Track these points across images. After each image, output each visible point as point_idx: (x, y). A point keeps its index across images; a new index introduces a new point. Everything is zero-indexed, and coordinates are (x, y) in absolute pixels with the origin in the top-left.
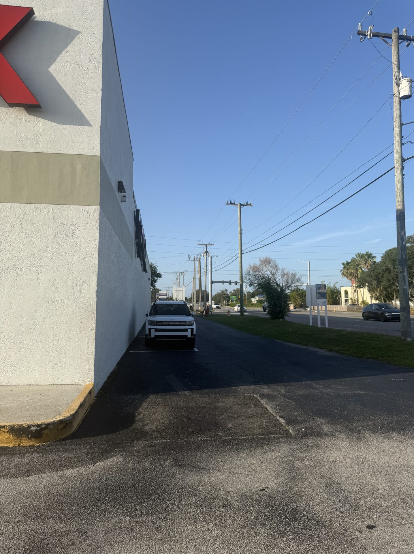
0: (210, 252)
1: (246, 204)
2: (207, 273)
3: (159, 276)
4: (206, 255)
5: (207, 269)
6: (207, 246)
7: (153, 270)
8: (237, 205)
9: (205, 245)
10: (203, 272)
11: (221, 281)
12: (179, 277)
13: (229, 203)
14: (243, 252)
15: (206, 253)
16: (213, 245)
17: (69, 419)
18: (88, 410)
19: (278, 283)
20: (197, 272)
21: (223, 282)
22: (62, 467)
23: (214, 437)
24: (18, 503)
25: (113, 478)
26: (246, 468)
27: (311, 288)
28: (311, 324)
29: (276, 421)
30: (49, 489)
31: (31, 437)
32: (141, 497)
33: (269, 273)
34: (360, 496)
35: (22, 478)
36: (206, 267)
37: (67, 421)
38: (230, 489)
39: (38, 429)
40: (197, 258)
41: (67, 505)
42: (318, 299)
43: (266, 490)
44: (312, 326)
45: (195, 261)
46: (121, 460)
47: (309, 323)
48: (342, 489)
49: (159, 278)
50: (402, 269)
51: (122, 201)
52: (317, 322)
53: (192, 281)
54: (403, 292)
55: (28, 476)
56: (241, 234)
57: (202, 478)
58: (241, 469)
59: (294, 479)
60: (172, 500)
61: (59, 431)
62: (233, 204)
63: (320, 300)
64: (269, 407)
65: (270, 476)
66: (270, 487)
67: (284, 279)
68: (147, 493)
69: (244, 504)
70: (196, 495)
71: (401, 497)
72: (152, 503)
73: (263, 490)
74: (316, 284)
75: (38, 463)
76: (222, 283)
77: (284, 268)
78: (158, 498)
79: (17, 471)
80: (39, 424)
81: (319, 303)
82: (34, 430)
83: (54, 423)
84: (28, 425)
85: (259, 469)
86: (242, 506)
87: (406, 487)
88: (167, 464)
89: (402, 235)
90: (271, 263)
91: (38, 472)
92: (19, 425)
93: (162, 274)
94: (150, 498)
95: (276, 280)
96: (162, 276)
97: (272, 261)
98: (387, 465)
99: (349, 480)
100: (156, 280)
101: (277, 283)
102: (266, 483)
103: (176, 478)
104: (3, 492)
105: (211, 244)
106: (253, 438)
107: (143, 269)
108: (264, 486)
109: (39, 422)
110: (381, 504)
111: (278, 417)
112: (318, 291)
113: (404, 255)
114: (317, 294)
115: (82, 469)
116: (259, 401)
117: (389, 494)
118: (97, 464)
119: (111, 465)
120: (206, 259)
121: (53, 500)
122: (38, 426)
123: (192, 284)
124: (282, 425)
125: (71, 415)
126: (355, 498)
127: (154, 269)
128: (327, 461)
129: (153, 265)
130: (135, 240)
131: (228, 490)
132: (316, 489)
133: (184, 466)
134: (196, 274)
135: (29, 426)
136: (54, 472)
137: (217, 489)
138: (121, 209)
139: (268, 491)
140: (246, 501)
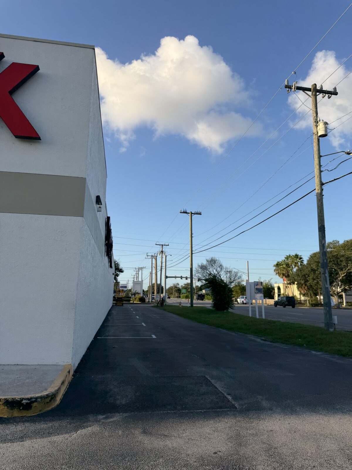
0: (166, 252)
1: (196, 213)
2: (162, 269)
3: (121, 271)
4: (162, 254)
5: (162, 266)
6: (163, 246)
7: (116, 266)
8: (189, 213)
9: (161, 246)
10: (159, 268)
11: (174, 276)
12: (138, 272)
13: (182, 211)
14: (193, 252)
15: (162, 252)
16: (168, 245)
17: (53, 394)
18: (67, 387)
19: (223, 279)
20: (153, 268)
21: (176, 277)
22: (50, 434)
23: (174, 411)
24: (17, 463)
25: (93, 443)
26: (201, 435)
27: (250, 285)
28: (250, 315)
29: (224, 397)
30: (41, 452)
31: (23, 409)
32: (117, 459)
33: (214, 270)
34: (293, 458)
35: (18, 443)
36: (162, 264)
37: (52, 395)
38: (189, 452)
39: (29, 402)
40: (154, 256)
41: (58, 465)
42: (256, 294)
43: (218, 453)
44: (252, 317)
45: (152, 258)
46: (99, 429)
47: (249, 315)
48: (279, 453)
49: (121, 273)
50: (324, 271)
51: (98, 211)
52: (256, 313)
53: (149, 276)
54: (325, 290)
55: (23, 441)
56: (192, 237)
57: (166, 443)
58: (197, 436)
59: (240, 445)
60: (142, 461)
61: (46, 404)
62: (185, 212)
63: (258, 294)
64: (218, 385)
65: (221, 442)
66: (221, 451)
67: (227, 276)
68: (122, 455)
69: (201, 464)
70: (162, 457)
71: (325, 459)
72: (127, 463)
73: (215, 453)
74: (254, 282)
75: (30, 431)
76: (174, 278)
77: (227, 266)
78: (131, 459)
79: (12, 437)
80: (29, 397)
81: (257, 298)
82: (25, 403)
83: (41, 397)
84: (20, 398)
85: (212, 436)
86: (200, 465)
87: (329, 451)
88: (137, 432)
89: (323, 243)
90: (216, 262)
91: (31, 438)
92: (13, 399)
93: (123, 269)
94: (125, 459)
95: (220, 277)
96: (124, 271)
97: (217, 260)
98: (314, 433)
99: (284, 446)
100: (119, 275)
101: (221, 279)
102: (218, 447)
103: (145, 443)
104: (4, 454)
105: (166, 244)
106: (206, 411)
107: (109, 265)
108: (216, 450)
109: (29, 396)
110: (310, 465)
111: (225, 394)
112: (256, 287)
113: (325, 260)
114: (255, 290)
115: (67, 436)
116: (210, 381)
117: (316, 456)
118: (79, 432)
119: (90, 433)
120: (161, 257)
121: (46, 460)
122: (28, 399)
123: (149, 278)
124: (229, 401)
125: (55, 390)
126: (289, 459)
127: (118, 265)
128: (266, 430)
129: (116, 262)
130: (105, 241)
131: (187, 453)
132: (258, 452)
133: (151, 434)
134: (153, 270)
135: (22, 399)
136: (44, 438)
137: (179, 453)
138: (97, 217)
139: (220, 454)
140: (202, 461)
